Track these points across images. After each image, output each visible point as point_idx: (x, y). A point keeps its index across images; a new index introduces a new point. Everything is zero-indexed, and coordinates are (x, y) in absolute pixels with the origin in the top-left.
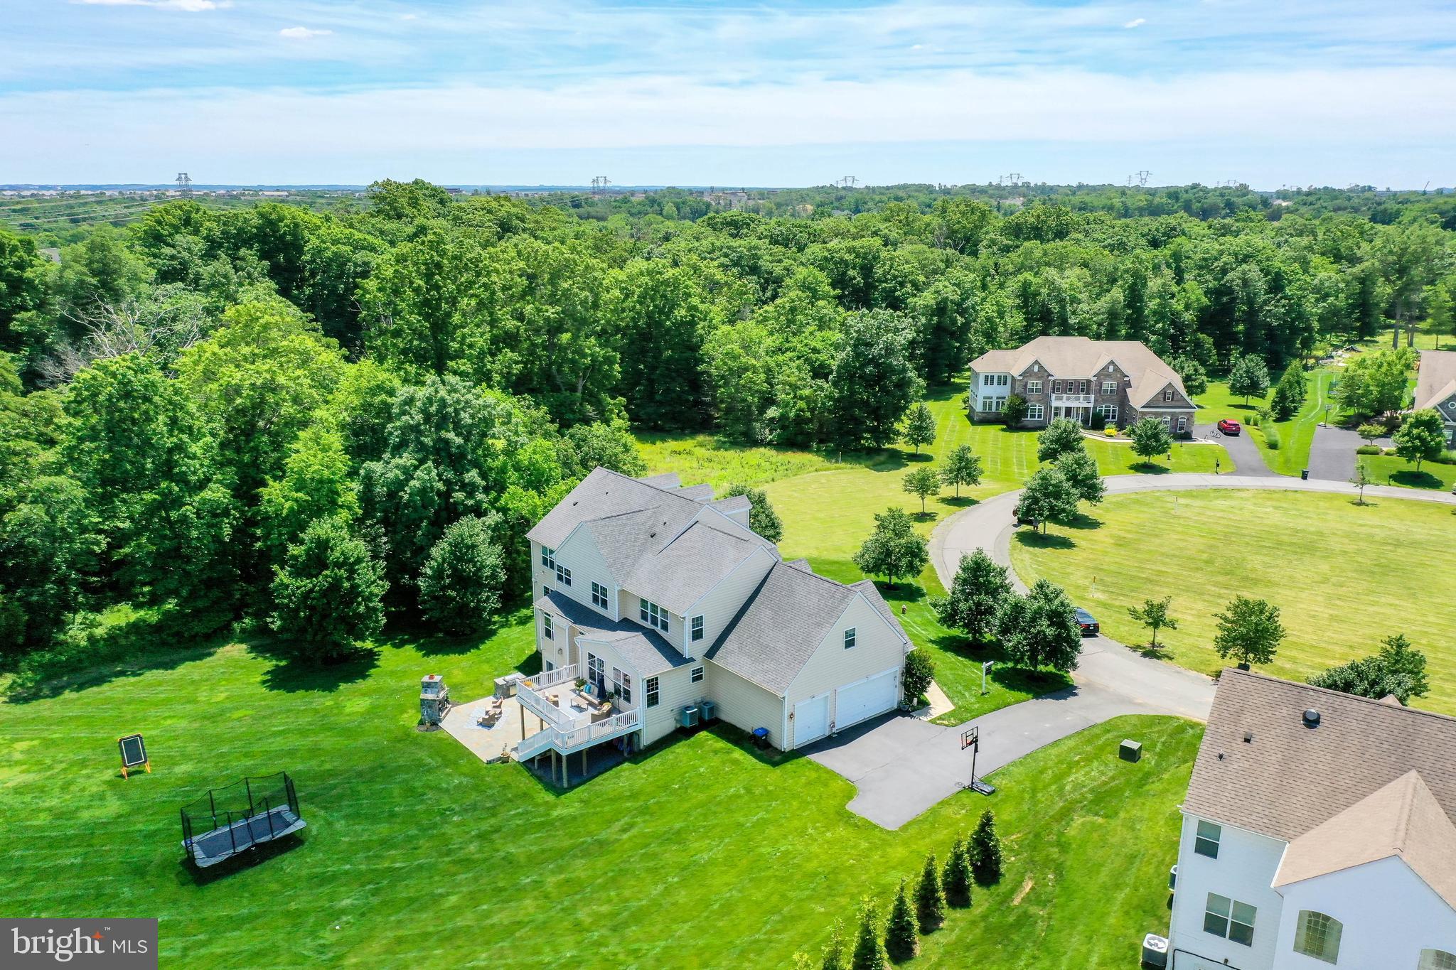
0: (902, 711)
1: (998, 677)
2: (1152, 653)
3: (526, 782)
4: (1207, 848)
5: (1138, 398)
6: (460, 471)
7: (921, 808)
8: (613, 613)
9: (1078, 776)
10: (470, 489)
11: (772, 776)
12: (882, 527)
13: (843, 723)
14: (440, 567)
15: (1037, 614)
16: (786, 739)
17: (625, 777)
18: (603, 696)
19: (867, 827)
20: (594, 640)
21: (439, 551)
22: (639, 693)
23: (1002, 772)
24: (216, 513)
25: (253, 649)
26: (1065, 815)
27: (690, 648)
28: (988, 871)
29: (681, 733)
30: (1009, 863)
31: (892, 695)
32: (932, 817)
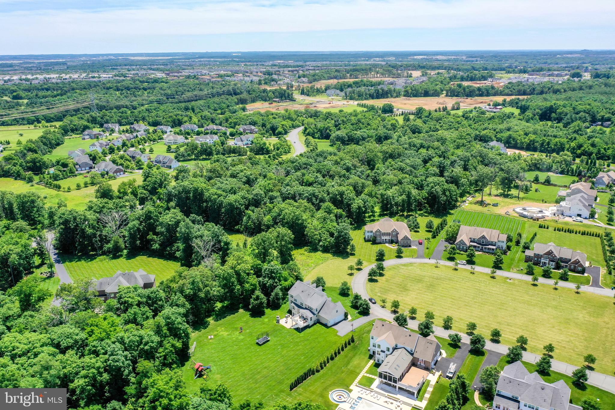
0: (344, 320)
1: (359, 313)
2: (383, 307)
3: (295, 332)
4: (372, 338)
5: (400, 237)
6: (275, 280)
7: (346, 334)
8: (304, 307)
9: (366, 329)
10: (276, 283)
11: (328, 330)
12: (343, 285)
13: (337, 322)
14: (274, 298)
15: (364, 305)
16: (329, 325)
17: (308, 331)
18: (304, 319)
19: (339, 336)
20: (302, 311)
21: (273, 294)
22: (309, 319)
23: (357, 328)
24: (238, 290)
25: (244, 310)
26: (363, 334)
27: (316, 313)
28: (353, 340)
29: (315, 324)
30: (355, 340)
31: (343, 317)
32: (347, 335)
